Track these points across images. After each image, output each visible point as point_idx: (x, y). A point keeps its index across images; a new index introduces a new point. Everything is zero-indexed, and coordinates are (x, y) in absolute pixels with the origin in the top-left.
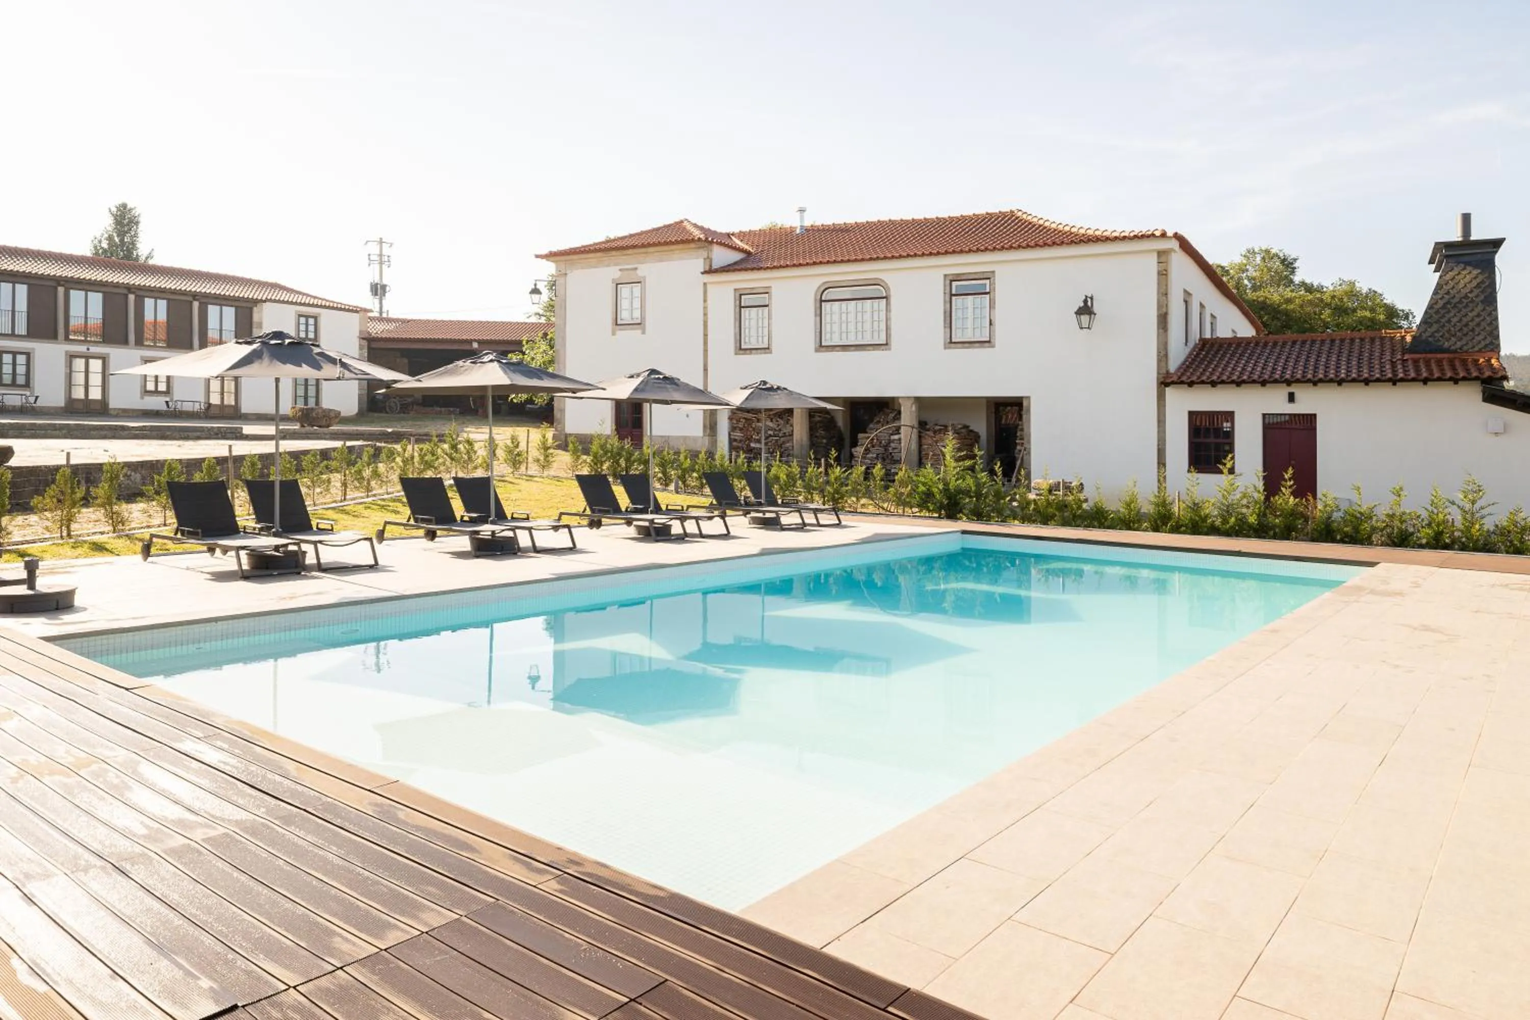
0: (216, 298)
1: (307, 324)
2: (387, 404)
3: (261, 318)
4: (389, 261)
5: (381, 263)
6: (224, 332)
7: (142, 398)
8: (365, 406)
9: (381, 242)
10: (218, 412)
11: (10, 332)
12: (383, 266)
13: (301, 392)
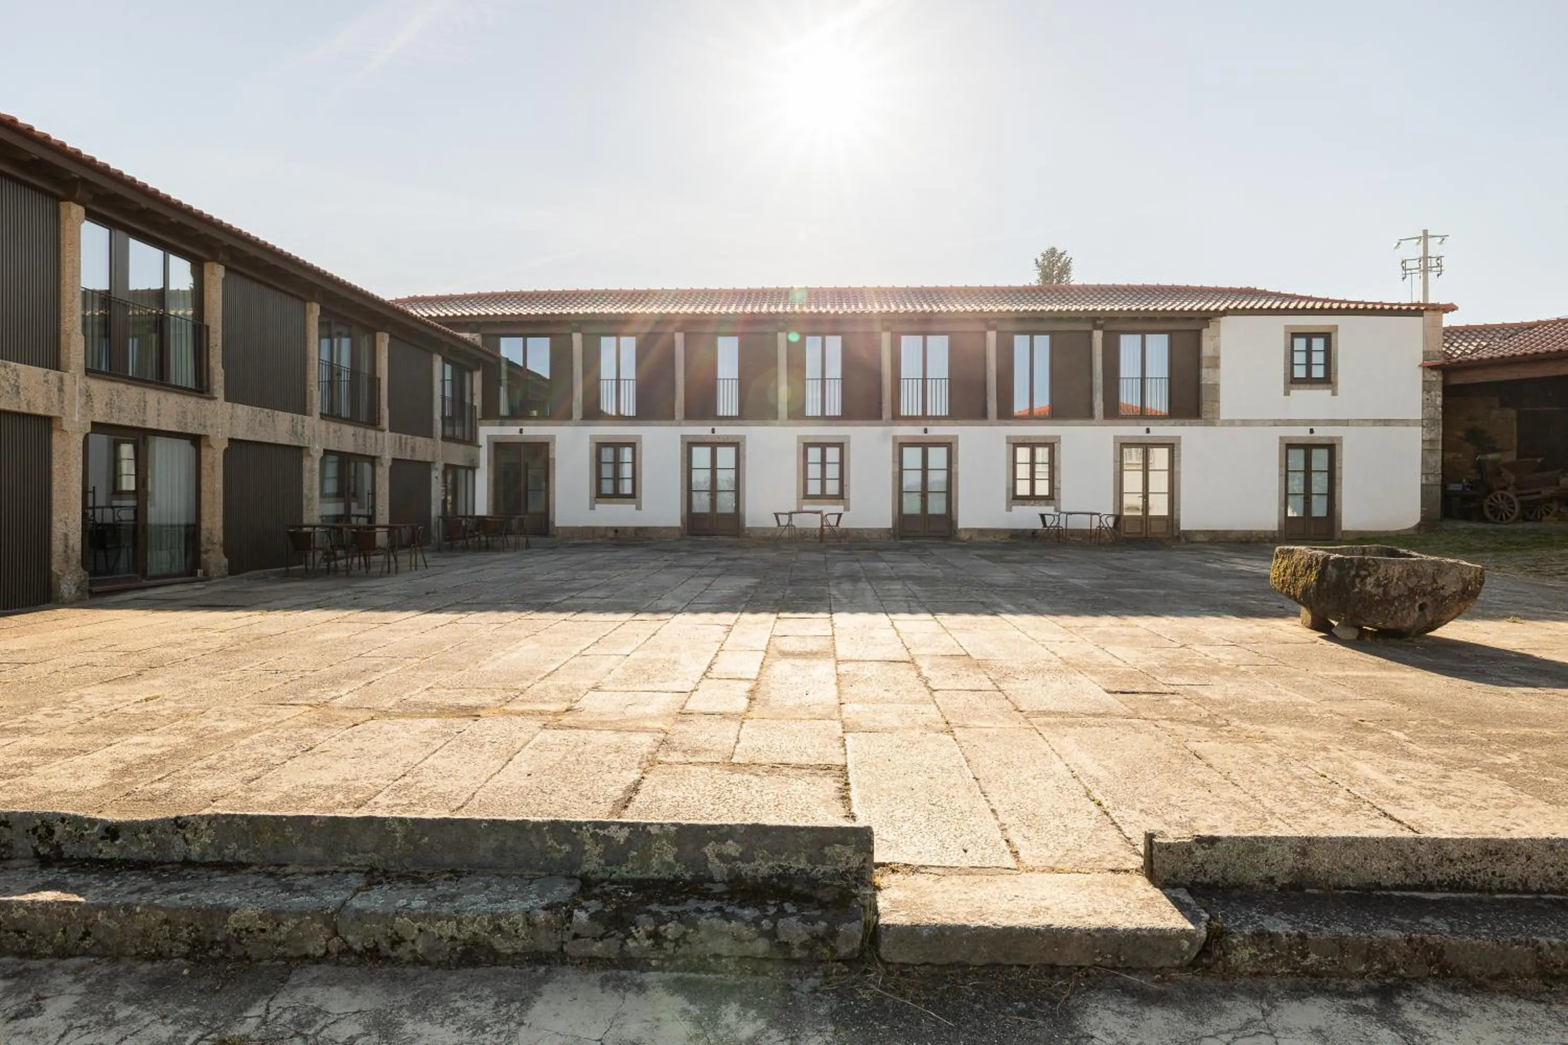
0: (1135, 319)
1: (1309, 351)
2: (1487, 502)
3: (1217, 349)
4: (1439, 265)
5: (1426, 270)
6: (1148, 382)
7: (1009, 509)
8: (1437, 508)
9: (1426, 236)
10: (1139, 530)
11: (819, 414)
12: (1430, 274)
13: (1297, 484)
